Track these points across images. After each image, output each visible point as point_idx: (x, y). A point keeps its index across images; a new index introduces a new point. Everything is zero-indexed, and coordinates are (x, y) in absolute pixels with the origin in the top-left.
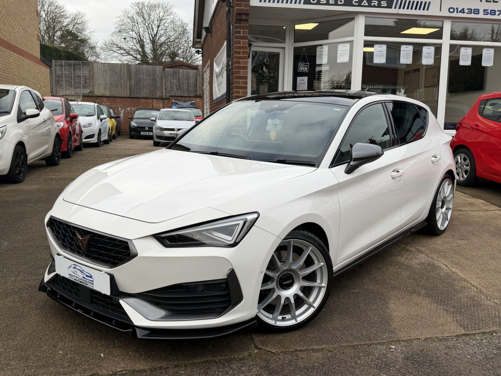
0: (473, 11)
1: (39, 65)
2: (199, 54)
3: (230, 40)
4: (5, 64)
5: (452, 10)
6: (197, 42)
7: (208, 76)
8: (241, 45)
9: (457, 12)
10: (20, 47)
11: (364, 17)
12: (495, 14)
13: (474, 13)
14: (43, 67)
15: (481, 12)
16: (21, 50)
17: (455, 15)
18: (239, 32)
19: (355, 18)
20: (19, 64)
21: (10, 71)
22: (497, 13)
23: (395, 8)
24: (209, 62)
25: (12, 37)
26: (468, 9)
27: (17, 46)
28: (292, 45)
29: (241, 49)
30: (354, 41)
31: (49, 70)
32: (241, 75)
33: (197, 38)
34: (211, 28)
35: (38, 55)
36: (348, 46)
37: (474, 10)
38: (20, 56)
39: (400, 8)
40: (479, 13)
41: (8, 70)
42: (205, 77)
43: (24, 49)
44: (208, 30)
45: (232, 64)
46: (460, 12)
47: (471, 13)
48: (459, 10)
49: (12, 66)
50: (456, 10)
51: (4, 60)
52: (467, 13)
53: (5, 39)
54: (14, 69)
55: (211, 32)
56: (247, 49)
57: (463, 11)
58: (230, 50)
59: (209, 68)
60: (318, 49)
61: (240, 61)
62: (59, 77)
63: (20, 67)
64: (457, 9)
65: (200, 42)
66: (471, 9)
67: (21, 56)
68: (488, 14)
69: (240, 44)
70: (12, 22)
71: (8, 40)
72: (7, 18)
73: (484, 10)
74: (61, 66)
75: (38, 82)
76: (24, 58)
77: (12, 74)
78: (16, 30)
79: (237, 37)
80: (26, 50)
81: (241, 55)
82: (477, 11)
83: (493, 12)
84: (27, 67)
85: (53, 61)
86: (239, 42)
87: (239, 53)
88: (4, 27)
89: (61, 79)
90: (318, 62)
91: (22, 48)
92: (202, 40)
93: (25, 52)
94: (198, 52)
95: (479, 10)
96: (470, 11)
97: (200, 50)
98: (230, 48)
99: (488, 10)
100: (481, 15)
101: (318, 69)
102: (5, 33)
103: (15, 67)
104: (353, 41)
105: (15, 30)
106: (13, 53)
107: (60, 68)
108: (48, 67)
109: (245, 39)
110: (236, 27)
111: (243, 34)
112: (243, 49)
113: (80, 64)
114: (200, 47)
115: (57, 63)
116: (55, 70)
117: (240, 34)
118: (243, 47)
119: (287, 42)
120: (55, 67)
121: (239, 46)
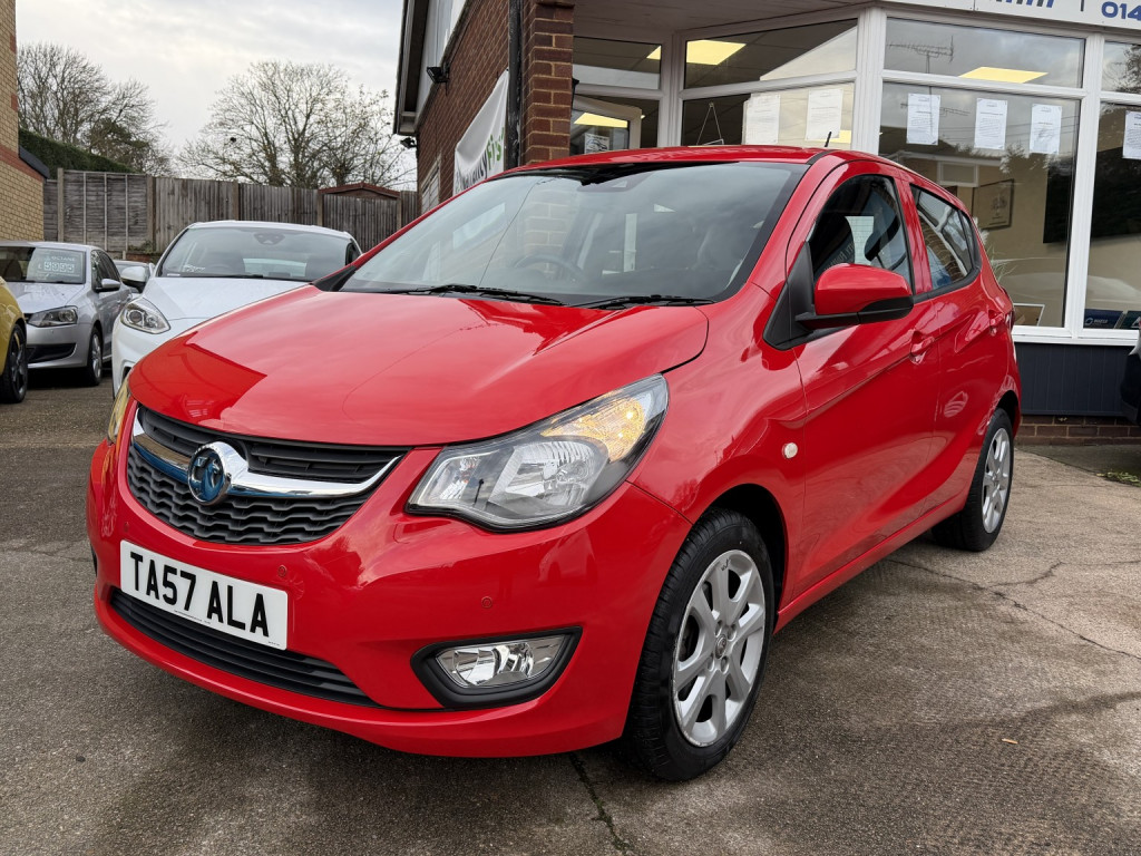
1: (13, 169)
2: (410, 147)
3: (519, 65)
5: (1110, 10)
6: (405, 120)
7: (436, 193)
8: (553, 76)
9: (1123, 17)
11: (884, 17)
14: (26, 176)
17: (1117, 22)
18: (548, 41)
19: (861, 21)
24: (439, 158)
28: (679, 93)
29: (551, 88)
30: (858, 82)
31: (41, 184)
33: (406, 110)
34: (448, 71)
35: (14, 145)
36: (837, 95)
42: (424, 201)
44: (438, 74)
45: (524, 133)
46: (1131, 15)
48: (1128, 11)
50: (1120, 10)
55: (446, 81)
56: (567, 88)
57: (1137, 13)
58: (520, 90)
59: (439, 174)
60: (747, 104)
61: (549, 122)
62: (72, 208)
64: (1124, 6)
65: (412, 120)
69: (550, 74)
74: (79, 182)
79: (540, 55)
81: (552, 105)
85: (60, 171)
86: (547, 70)
87: (546, 98)
89: (78, 213)
90: (747, 138)
92: (418, 114)
94: (407, 143)
97: (414, 139)
98: (520, 84)
104: (853, 82)
107: (75, 188)
108: (39, 177)
109: (564, 60)
110: (539, 27)
111: (557, 45)
112: (557, 88)
113: (124, 180)
114: (412, 131)
115: (68, 177)
116: (65, 192)
117: (550, 44)
118: (558, 81)
119: (666, 87)
120: (65, 185)
121: (548, 80)
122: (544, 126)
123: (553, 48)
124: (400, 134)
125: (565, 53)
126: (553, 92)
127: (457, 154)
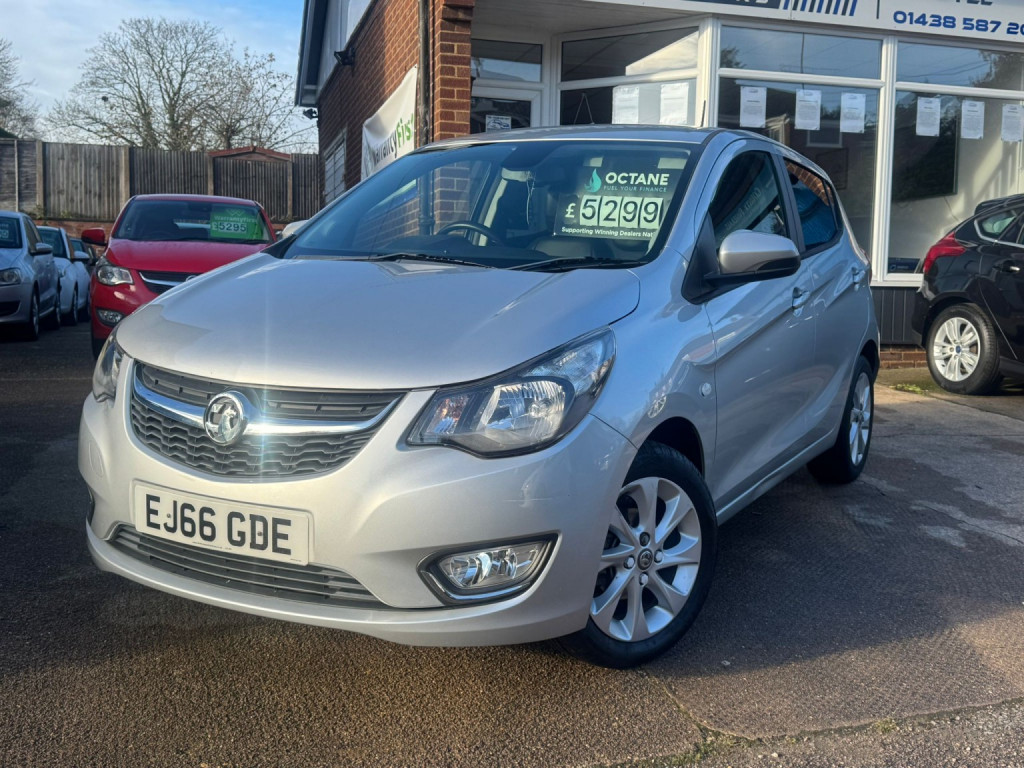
0: (942, 21)
2: (312, 117)
3: (427, 65)
5: (900, 17)
6: (307, 92)
7: (342, 161)
8: (456, 77)
9: (911, 23)
11: (719, 25)
12: (986, 29)
13: (945, 26)
15: (959, 23)
17: (906, 27)
18: (451, 49)
19: (701, 28)
22: (991, 27)
23: (786, 7)
24: (345, 130)
26: (932, 16)
28: (557, 85)
29: (455, 86)
30: (698, 80)
33: (308, 83)
34: (354, 55)
36: (683, 88)
37: (946, 18)
39: (795, 8)
40: (953, 26)
44: (343, 57)
45: (432, 121)
46: (917, 21)
47: (939, 25)
48: (914, 19)
50: (908, 18)
52: (931, 25)
55: (352, 64)
56: (467, 86)
57: (922, 20)
59: (344, 145)
60: (614, 92)
61: (453, 113)
64: (911, 14)
65: (314, 92)
66: (939, 17)
68: (971, 29)
73: (965, 20)
79: (444, 60)
81: (456, 99)
82: (950, 22)
83: (982, 25)
86: (452, 72)
87: (450, 94)
90: (616, 120)
92: (320, 88)
94: (309, 114)
95: (954, 19)
96: (937, 21)
97: (315, 109)
99: (971, 20)
100: (959, 31)
104: (695, 78)
109: (464, 64)
110: (444, 38)
111: (458, 52)
112: (459, 86)
113: (13, 145)
114: (313, 102)
117: (453, 51)
118: (459, 81)
119: (546, 80)
121: (450, 80)
122: (450, 116)
123: (455, 54)
124: (302, 105)
125: (464, 58)
126: (455, 89)
127: (365, 130)
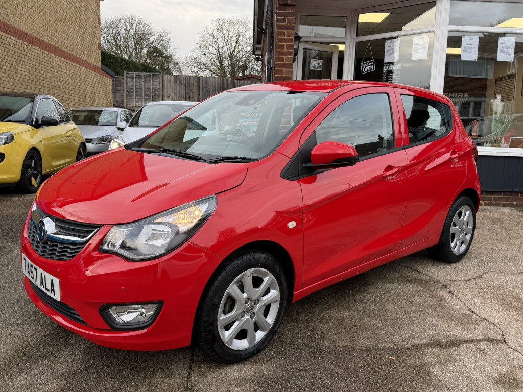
1: (99, 75)
2: (259, 61)
4: (56, 71)
6: (257, 48)
8: (286, 37)
10: (75, 54)
14: (104, 77)
16: (77, 58)
18: (283, 21)
19: (438, 2)
20: (74, 72)
21: (62, 79)
25: (66, 44)
27: (72, 53)
28: (354, 39)
29: (285, 42)
30: (435, 32)
31: (112, 80)
32: (284, 75)
35: (99, 65)
36: (426, 38)
38: (75, 64)
41: (59, 78)
43: (80, 57)
44: (262, 30)
45: (274, 62)
49: (65, 74)
51: (54, 67)
53: (57, 46)
54: (67, 77)
56: (292, 42)
60: (388, 43)
62: (130, 89)
63: (76, 75)
65: (260, 49)
67: (77, 64)
69: (284, 36)
70: (66, 28)
71: (60, 47)
72: (59, 24)
74: (132, 77)
75: (97, 92)
76: (80, 67)
77: (64, 82)
78: (72, 37)
79: (279, 27)
80: (83, 58)
81: (285, 50)
84: (84, 76)
85: (125, 72)
86: (283, 34)
87: (282, 47)
88: (56, 34)
89: (132, 91)
90: (386, 60)
91: (78, 56)
93: (82, 60)
94: (258, 59)
97: (261, 57)
98: (273, 41)
101: (385, 68)
102: (57, 40)
103: (68, 75)
104: (433, 32)
105: (70, 37)
106: (67, 61)
107: (131, 80)
108: (111, 77)
109: (291, 29)
110: (279, 15)
111: (288, 23)
112: (287, 42)
113: (150, 76)
114: (260, 53)
115: (128, 75)
116: (127, 82)
117: (285, 23)
118: (288, 39)
119: (348, 36)
120: (127, 79)
121: (283, 39)
122: (282, 59)
124: (256, 55)
125: (291, 26)
126: (285, 44)
